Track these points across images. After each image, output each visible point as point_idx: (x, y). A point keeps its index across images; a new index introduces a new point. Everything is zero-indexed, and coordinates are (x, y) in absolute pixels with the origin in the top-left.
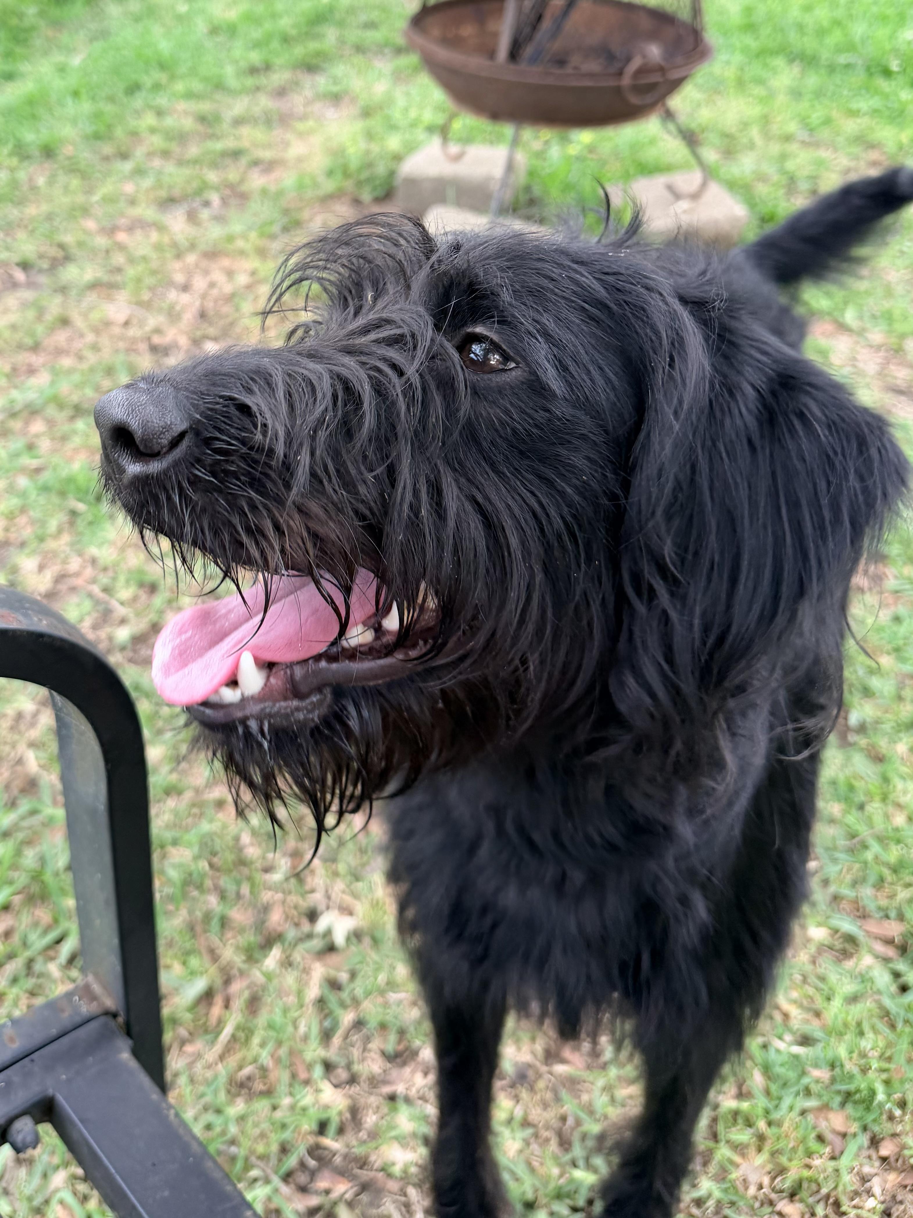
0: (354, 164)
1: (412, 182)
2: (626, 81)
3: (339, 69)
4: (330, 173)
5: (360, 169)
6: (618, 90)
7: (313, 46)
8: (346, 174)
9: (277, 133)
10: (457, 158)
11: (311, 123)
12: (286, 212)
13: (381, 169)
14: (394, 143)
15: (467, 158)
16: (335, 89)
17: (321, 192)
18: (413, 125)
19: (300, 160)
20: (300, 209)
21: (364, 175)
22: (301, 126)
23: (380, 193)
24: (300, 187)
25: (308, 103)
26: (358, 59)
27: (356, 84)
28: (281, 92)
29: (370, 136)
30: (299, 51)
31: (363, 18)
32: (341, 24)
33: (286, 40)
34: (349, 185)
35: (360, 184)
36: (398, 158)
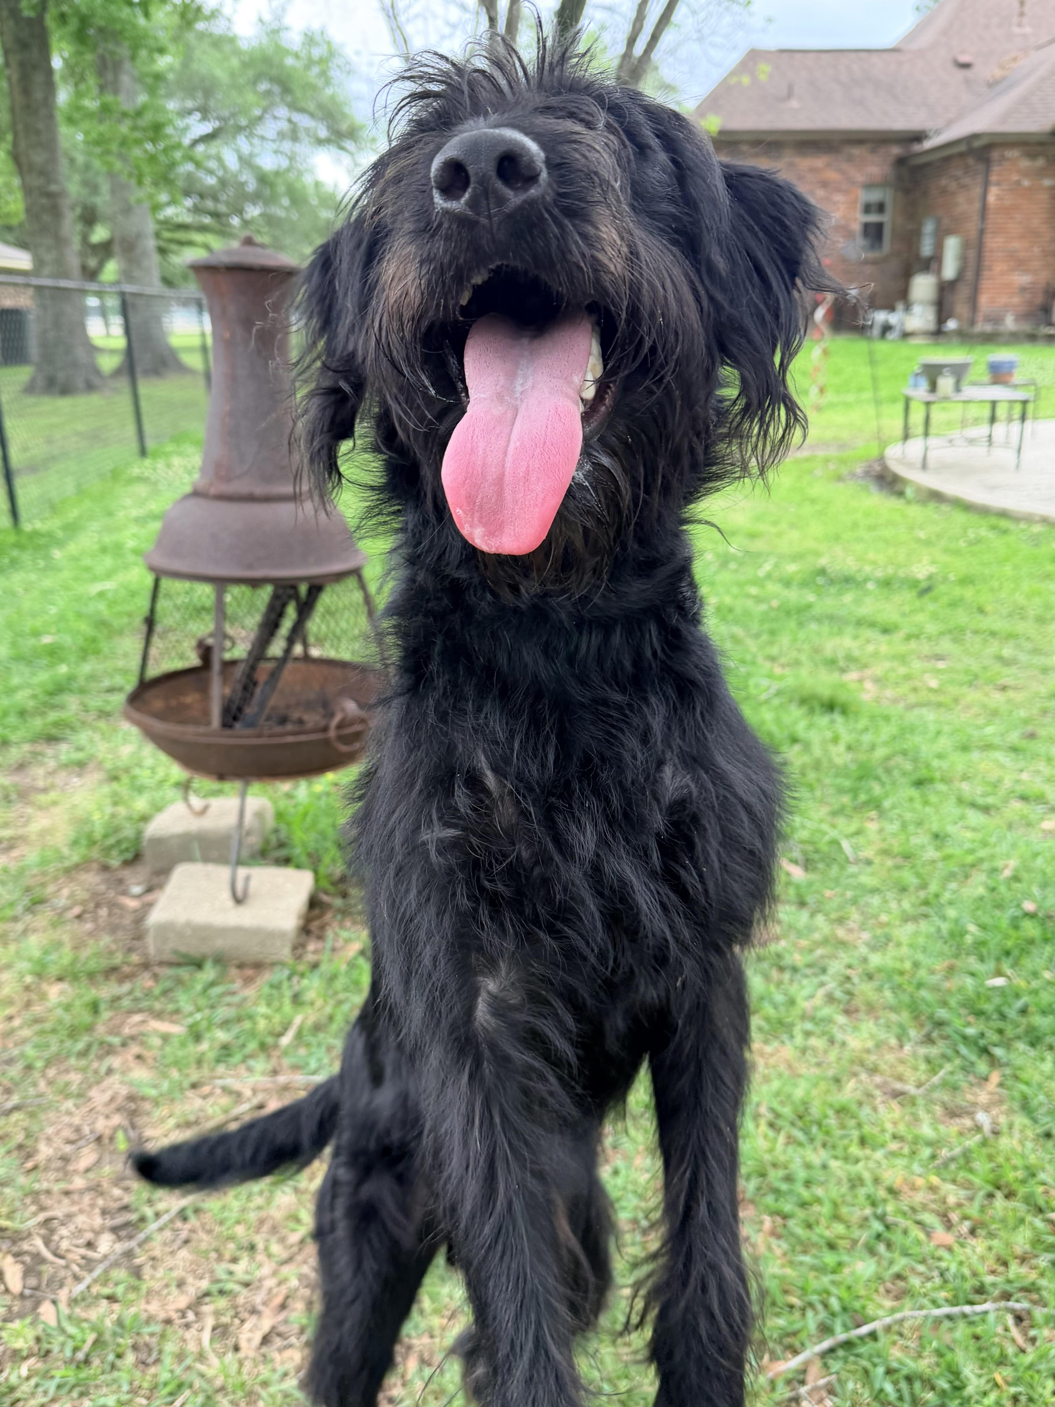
0: (98, 832)
1: (158, 841)
2: (332, 733)
3: (83, 737)
4: (75, 843)
5: (106, 836)
6: (327, 742)
7: (53, 716)
8: (92, 843)
9: (18, 807)
10: (204, 811)
11: (53, 795)
12: (28, 890)
13: (128, 832)
14: (141, 804)
15: (211, 811)
16: (80, 756)
17: (67, 864)
18: (161, 783)
19: (43, 833)
20: (43, 885)
21: (111, 841)
22: (42, 799)
23: (129, 856)
24: (44, 862)
25: (52, 773)
26: (102, 724)
27: (101, 749)
28: (21, 767)
29: (116, 800)
30: (37, 723)
31: (107, 683)
32: (82, 691)
33: (22, 713)
34: (95, 853)
35: (107, 850)
36: (145, 819)
